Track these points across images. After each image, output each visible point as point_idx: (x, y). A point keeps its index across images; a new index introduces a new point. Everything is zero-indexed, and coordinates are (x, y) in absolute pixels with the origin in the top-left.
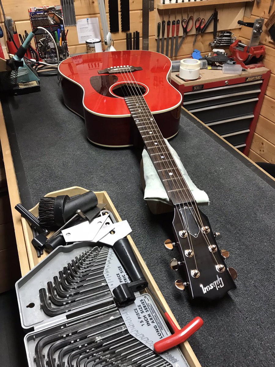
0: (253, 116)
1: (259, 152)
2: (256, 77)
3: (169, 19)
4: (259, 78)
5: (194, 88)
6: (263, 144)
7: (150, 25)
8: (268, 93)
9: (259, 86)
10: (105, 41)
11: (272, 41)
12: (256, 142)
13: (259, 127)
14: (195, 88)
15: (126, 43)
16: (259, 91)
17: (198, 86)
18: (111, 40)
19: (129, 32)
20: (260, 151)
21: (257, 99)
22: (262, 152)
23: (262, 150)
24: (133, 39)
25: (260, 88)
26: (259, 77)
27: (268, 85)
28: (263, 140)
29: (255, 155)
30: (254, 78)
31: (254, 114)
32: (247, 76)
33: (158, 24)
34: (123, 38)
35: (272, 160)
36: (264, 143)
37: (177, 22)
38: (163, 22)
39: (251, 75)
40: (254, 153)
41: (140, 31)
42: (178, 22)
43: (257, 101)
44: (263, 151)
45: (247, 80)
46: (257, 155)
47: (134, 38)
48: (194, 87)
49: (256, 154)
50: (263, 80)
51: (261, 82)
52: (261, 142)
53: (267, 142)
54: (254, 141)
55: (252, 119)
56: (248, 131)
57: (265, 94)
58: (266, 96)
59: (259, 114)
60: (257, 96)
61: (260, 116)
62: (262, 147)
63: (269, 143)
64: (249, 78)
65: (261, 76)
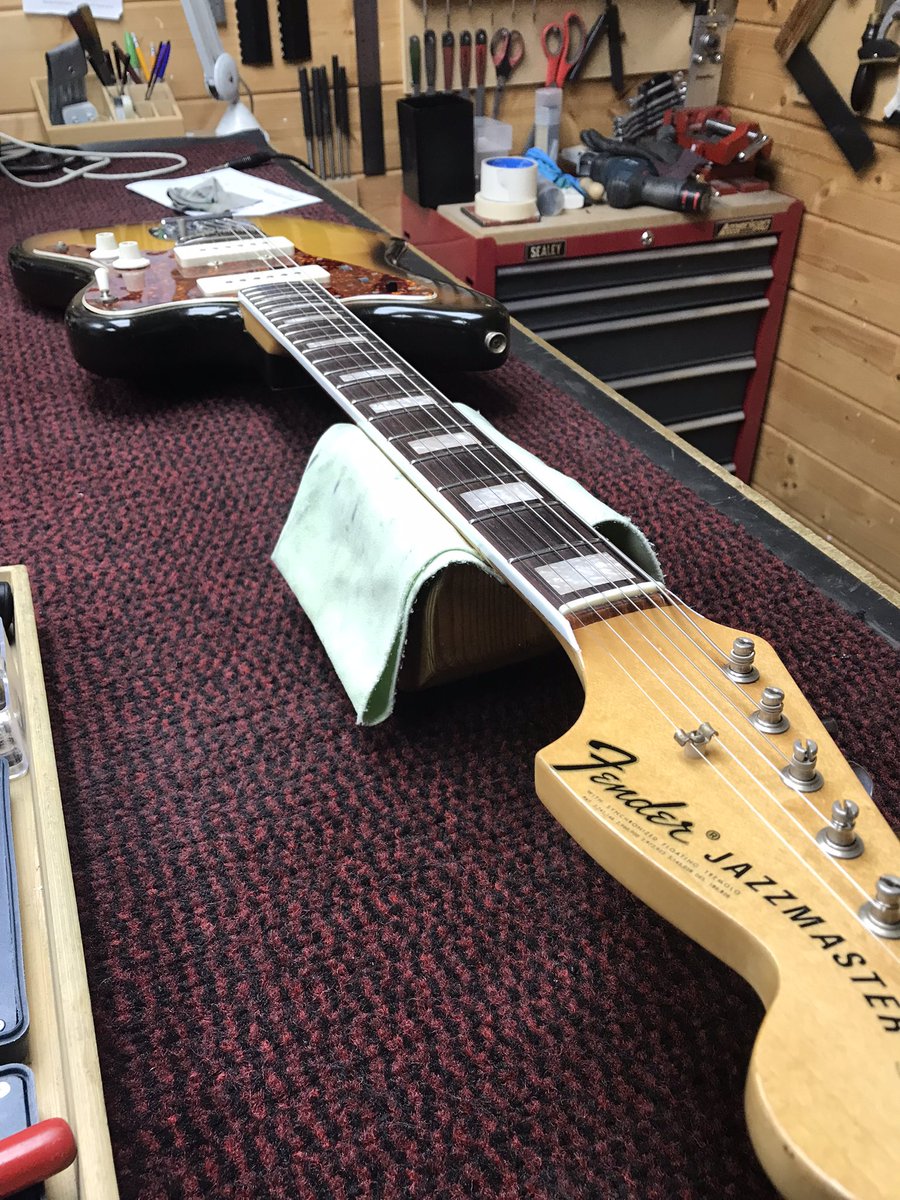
0: (751, 363)
1: (780, 490)
2: (752, 224)
3: (449, 26)
4: (761, 226)
5: (530, 253)
6: (791, 461)
7: (382, 45)
8: (799, 281)
9: (766, 256)
10: (211, 83)
11: (802, 99)
12: (771, 455)
13: (776, 402)
14: (535, 254)
15: (299, 105)
16: (767, 274)
17: (546, 246)
18: (232, 82)
19: (309, 67)
20: (786, 485)
21: (764, 303)
22: (791, 492)
23: (790, 482)
25: (770, 264)
26: (763, 222)
27: (795, 255)
28: (794, 450)
30: (745, 225)
31: (754, 356)
32: (720, 217)
33: (411, 40)
34: (289, 87)
35: (823, 517)
36: (796, 459)
37: (478, 36)
38: (429, 35)
39: (731, 215)
41: (349, 63)
42: (482, 36)
43: (764, 311)
44: (795, 486)
45: (722, 233)
48: (530, 248)
50: (777, 235)
51: (772, 241)
52: (786, 455)
53: (807, 452)
54: (763, 452)
55: (749, 372)
56: (740, 416)
57: (790, 287)
58: (793, 295)
59: (775, 357)
60: (762, 293)
61: (779, 364)
62: (789, 474)
63: (813, 456)
64: (726, 227)
65: (769, 221)
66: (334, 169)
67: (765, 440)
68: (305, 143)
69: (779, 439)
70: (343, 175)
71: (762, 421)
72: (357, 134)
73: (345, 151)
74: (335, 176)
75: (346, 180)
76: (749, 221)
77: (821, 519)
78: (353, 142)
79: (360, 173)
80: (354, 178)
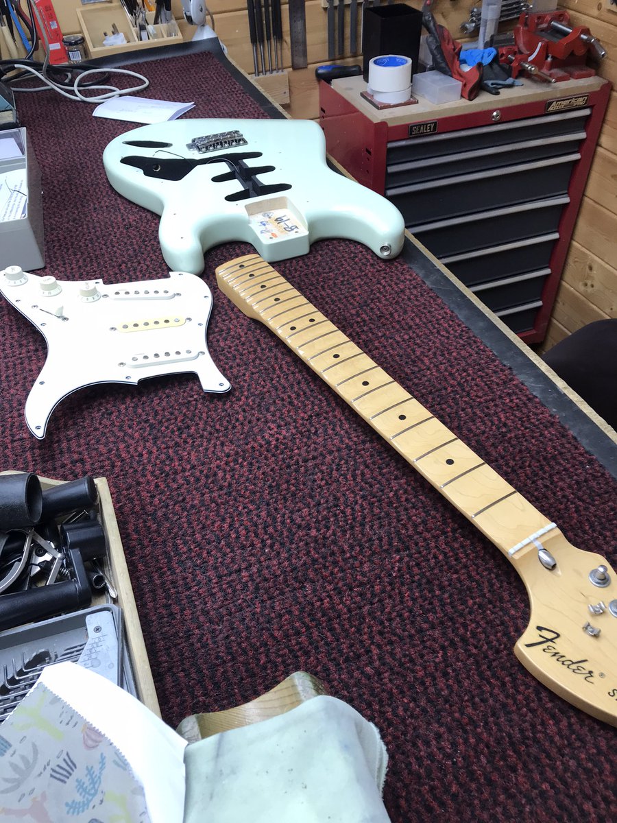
0: (566, 200)
1: (582, 288)
2: (573, 101)
4: (581, 102)
5: (412, 131)
6: (591, 268)
8: (604, 140)
9: (582, 123)
10: (188, 14)
12: (576, 264)
13: (582, 226)
14: (416, 131)
15: (247, 20)
16: (582, 135)
17: (423, 125)
18: (201, 11)
20: (586, 285)
21: (577, 156)
22: (590, 290)
23: (589, 283)
24: (263, 9)
25: (585, 129)
26: (581, 99)
27: (604, 121)
28: (593, 260)
29: (573, 294)
30: (568, 101)
31: (569, 194)
32: (550, 97)
34: (240, 7)
35: (612, 309)
36: (595, 267)
39: (558, 96)
40: (571, 292)
43: (576, 162)
44: (592, 286)
45: (551, 109)
46: (578, 294)
47: (267, 6)
48: (412, 127)
49: (576, 293)
50: (591, 107)
51: (587, 112)
52: (588, 263)
53: (603, 263)
54: (571, 261)
55: (565, 206)
56: (556, 236)
57: (598, 144)
58: (600, 150)
59: (584, 195)
60: (576, 150)
61: (586, 199)
62: (589, 277)
63: (607, 266)
64: (554, 104)
65: (586, 98)
66: (271, 65)
67: (573, 254)
68: (252, 48)
69: (583, 253)
70: (278, 69)
71: (572, 238)
72: (287, 38)
73: (279, 52)
74: (272, 71)
75: (280, 73)
76: (571, 99)
77: (610, 311)
78: (284, 44)
79: (289, 67)
80: (286, 71)
